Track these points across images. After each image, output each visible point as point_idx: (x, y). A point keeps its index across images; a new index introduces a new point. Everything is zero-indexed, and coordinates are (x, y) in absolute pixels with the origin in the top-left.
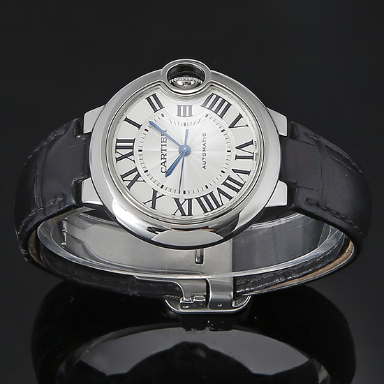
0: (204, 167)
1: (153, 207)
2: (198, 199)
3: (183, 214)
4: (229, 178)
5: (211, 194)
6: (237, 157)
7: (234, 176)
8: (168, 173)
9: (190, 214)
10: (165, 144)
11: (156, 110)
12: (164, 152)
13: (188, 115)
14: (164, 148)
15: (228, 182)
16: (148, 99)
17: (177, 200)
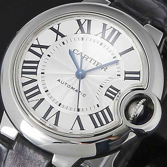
0: (59, 80)
1: (52, 29)
2: (38, 62)
3: (33, 46)
4: (39, 92)
5: (35, 73)
6: (51, 108)
7: (38, 97)
8: (71, 53)
9: (30, 50)
10: (96, 64)
11: (126, 73)
12: (89, 60)
13: (107, 93)
14: (93, 62)
15: (37, 90)
16: (139, 73)
17: (47, 47)
